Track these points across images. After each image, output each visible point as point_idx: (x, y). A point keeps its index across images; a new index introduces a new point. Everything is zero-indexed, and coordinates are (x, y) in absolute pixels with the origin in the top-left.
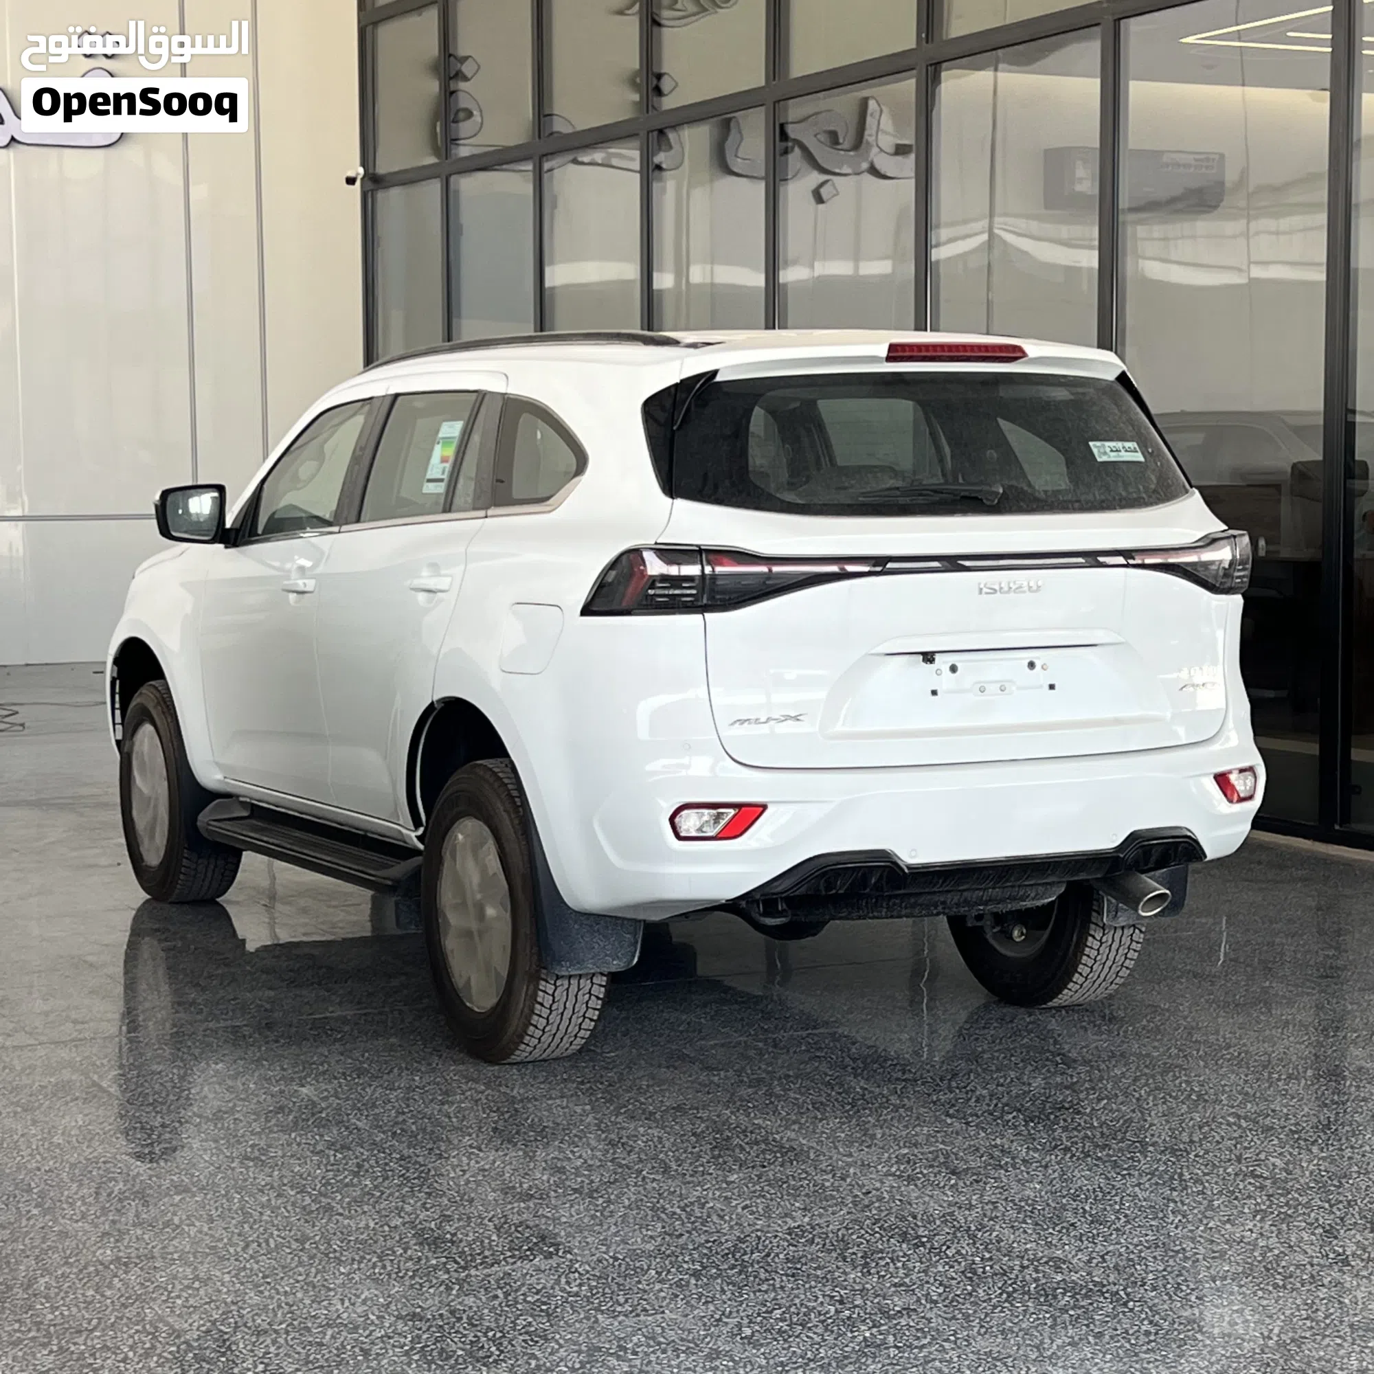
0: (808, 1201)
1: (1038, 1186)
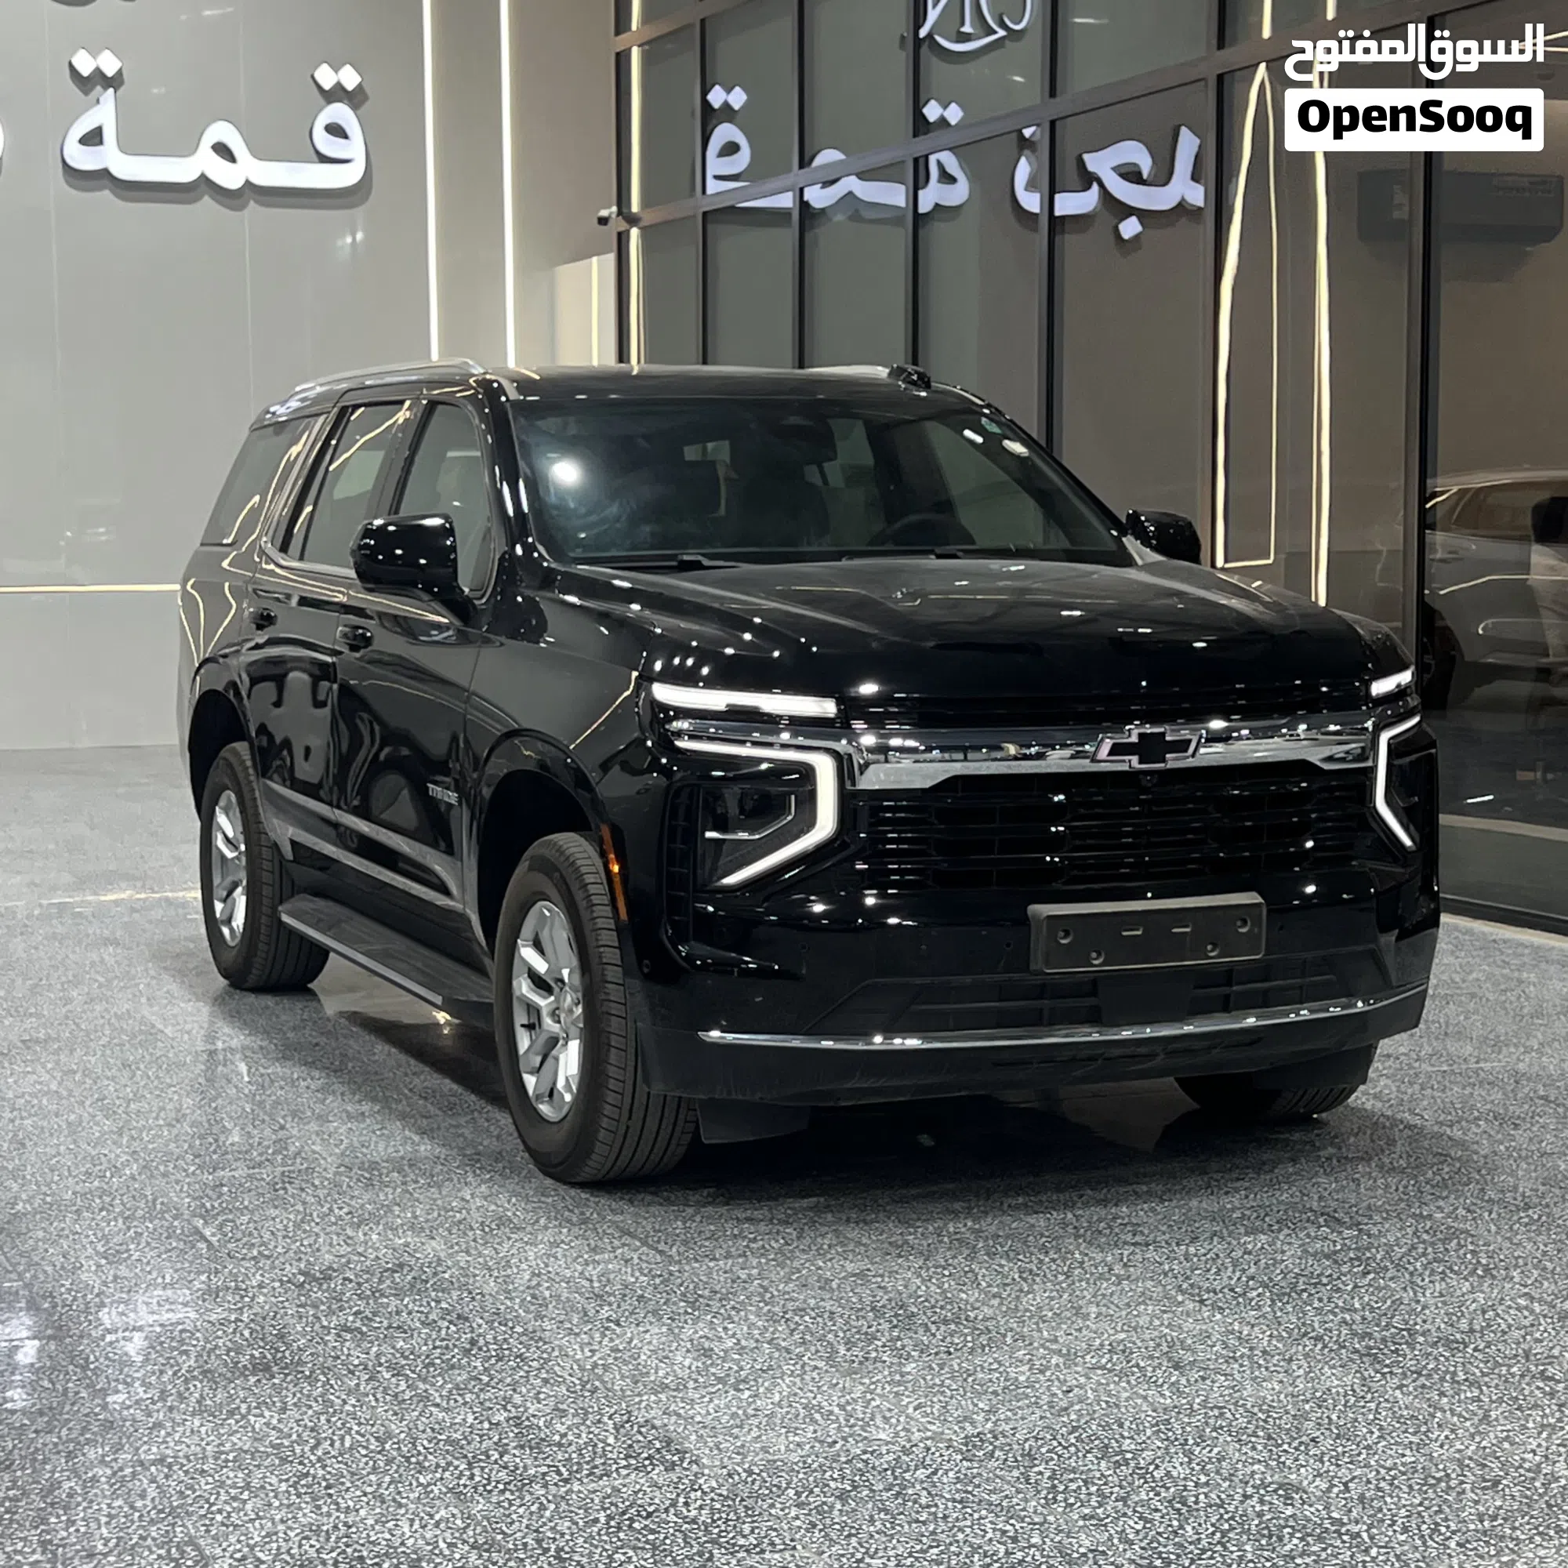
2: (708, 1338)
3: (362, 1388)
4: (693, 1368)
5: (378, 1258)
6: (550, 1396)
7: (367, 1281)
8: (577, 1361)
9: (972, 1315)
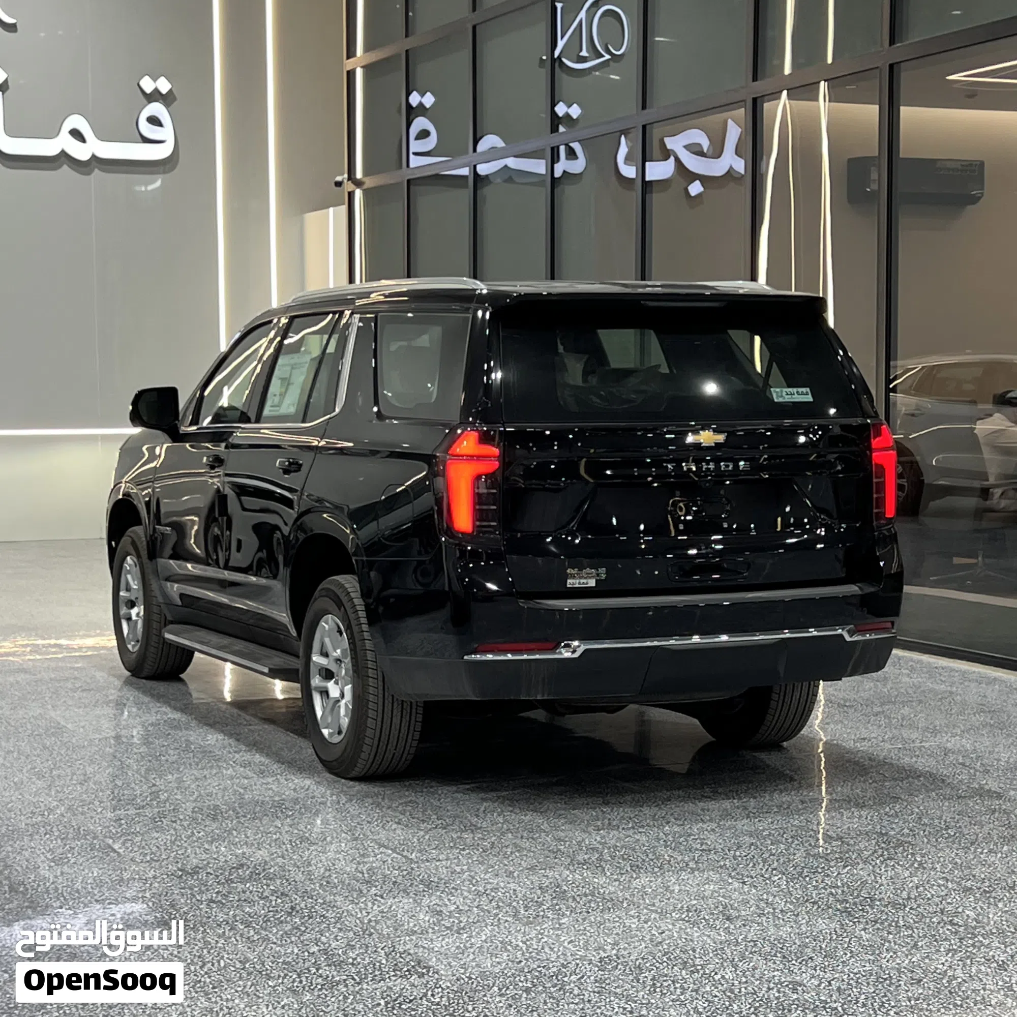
0: (617, 938)
1: (789, 930)
2: (439, 905)
3: (227, 934)
4: (431, 922)
5: (226, 861)
6: (343, 938)
7: (221, 874)
8: (359, 918)
9: (602, 891)
